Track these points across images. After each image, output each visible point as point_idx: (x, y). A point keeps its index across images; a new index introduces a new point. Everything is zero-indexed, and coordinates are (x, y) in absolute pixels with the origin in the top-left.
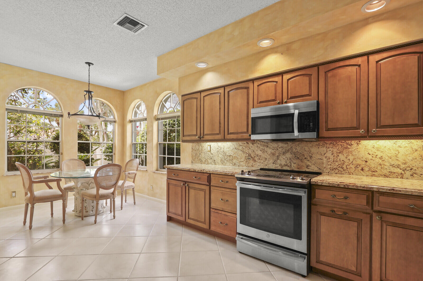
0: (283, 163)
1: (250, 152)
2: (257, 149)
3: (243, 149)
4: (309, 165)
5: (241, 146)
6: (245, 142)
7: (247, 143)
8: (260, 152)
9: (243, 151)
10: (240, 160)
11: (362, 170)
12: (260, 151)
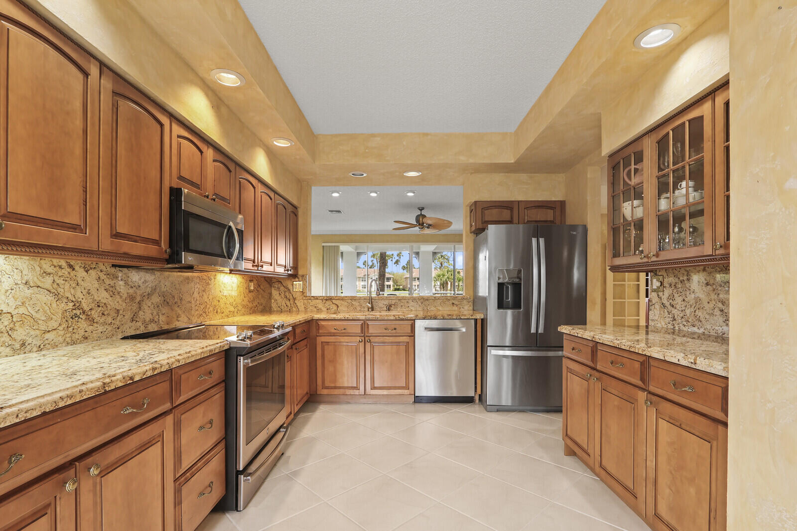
0: (148, 317)
1: (79, 295)
2: (96, 285)
3: (55, 286)
4: (180, 315)
5: (50, 274)
6: (63, 263)
7: (71, 266)
8: (105, 294)
9: (57, 295)
10: (43, 328)
11: (217, 312)
12: (105, 292)
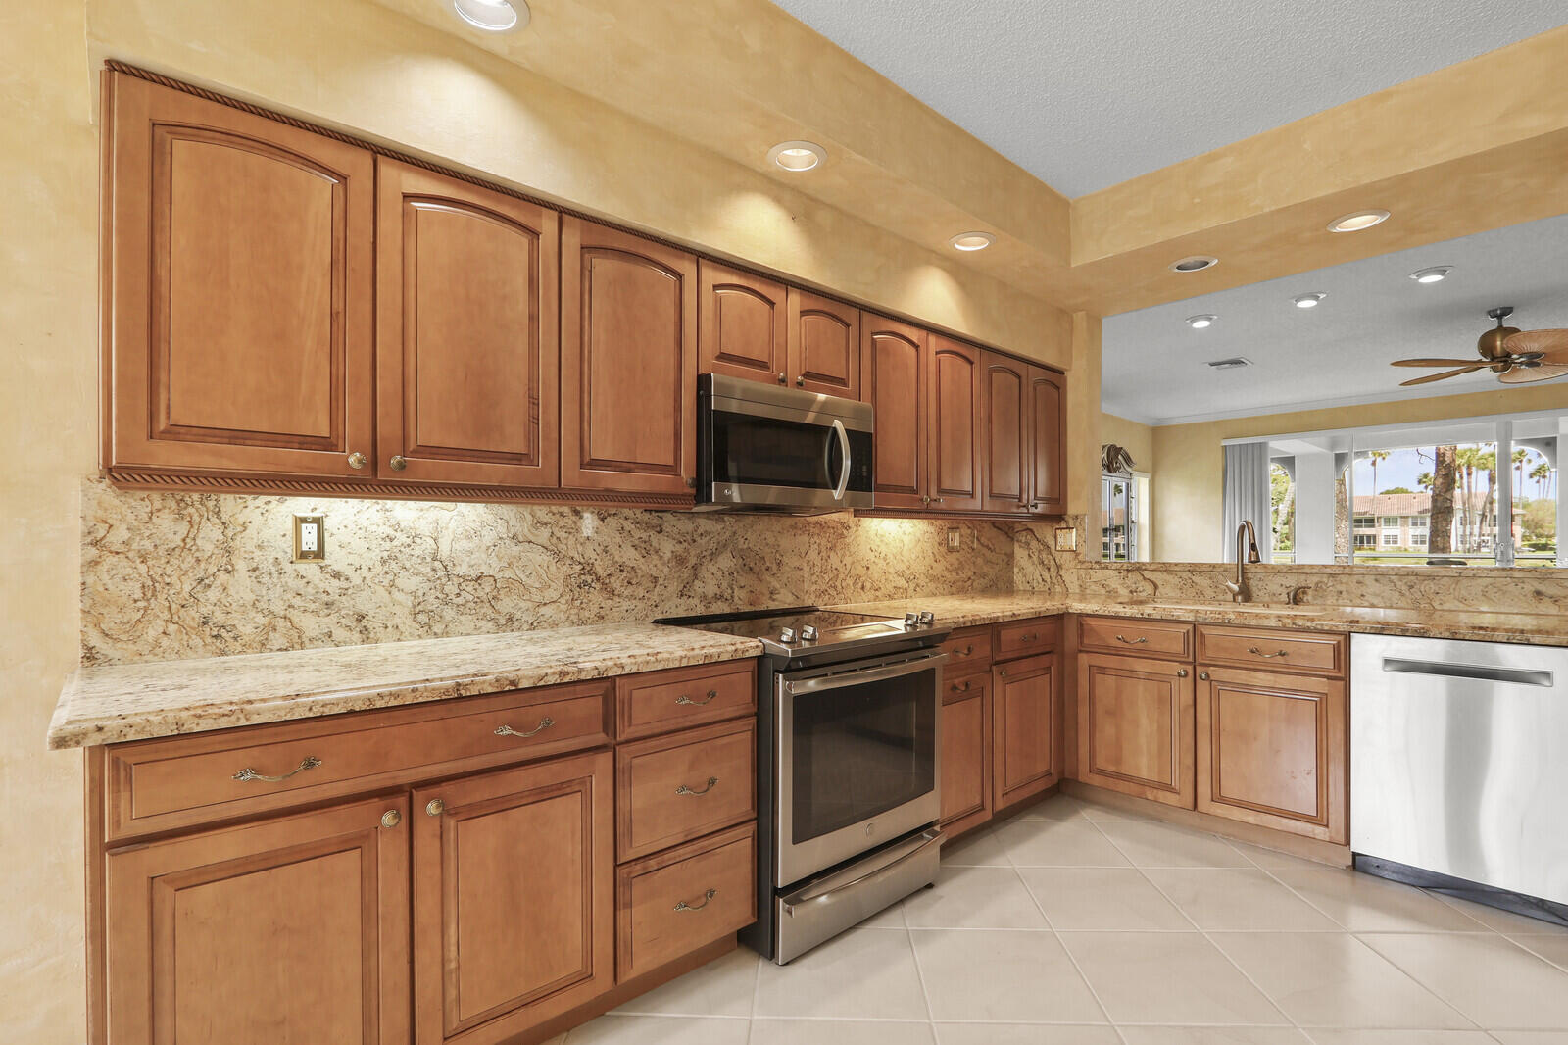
0: (711, 589)
1: (590, 554)
2: (618, 540)
3: (554, 540)
4: (776, 590)
5: (546, 524)
6: (566, 509)
7: (577, 513)
8: (633, 554)
9: (556, 553)
10: (537, 598)
12: (633, 549)
